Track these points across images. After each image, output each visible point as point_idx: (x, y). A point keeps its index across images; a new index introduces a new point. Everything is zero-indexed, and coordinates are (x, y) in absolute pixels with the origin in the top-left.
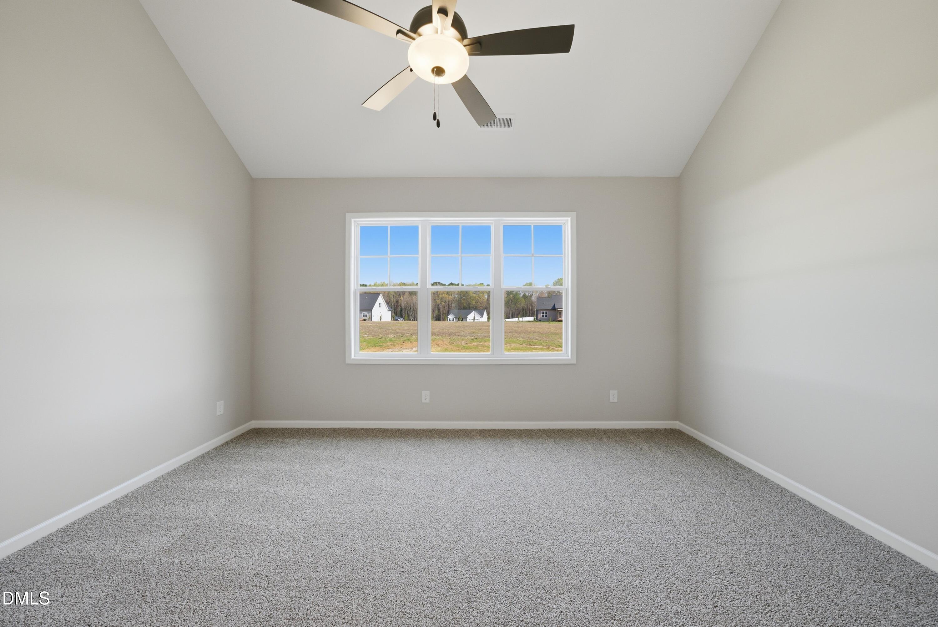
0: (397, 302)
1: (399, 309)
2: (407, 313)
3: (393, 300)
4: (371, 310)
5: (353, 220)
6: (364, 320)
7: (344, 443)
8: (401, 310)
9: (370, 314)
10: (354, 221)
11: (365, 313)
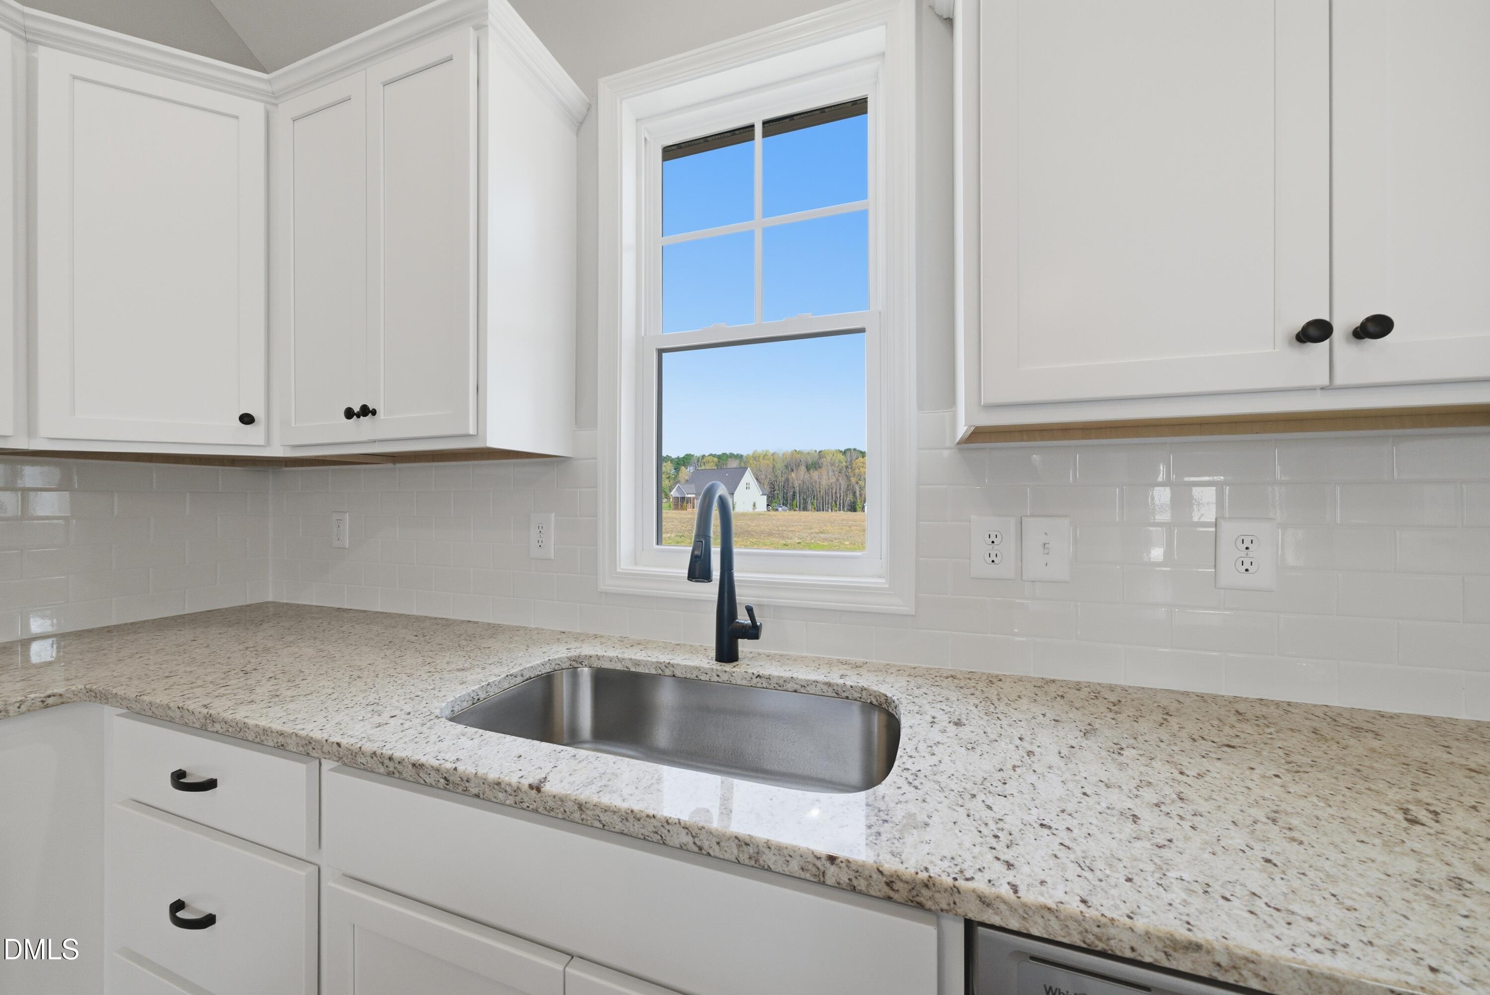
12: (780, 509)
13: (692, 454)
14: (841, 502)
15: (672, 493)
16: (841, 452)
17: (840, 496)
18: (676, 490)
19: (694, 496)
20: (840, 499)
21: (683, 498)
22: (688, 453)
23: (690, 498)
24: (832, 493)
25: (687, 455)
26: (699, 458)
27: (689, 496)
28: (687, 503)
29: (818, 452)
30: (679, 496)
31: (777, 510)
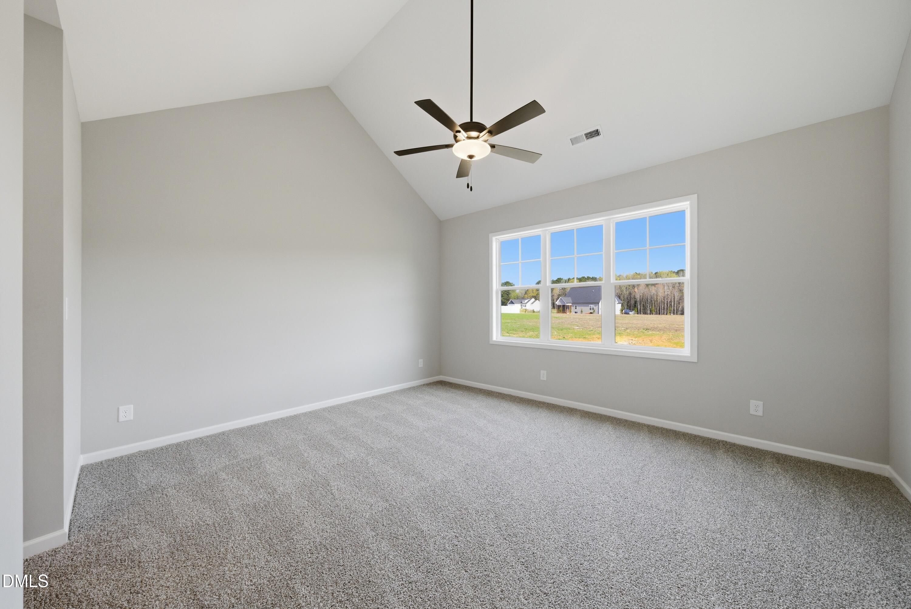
0: (630, 294)
1: (632, 302)
2: (643, 307)
3: (626, 293)
4: (598, 303)
5: (494, 238)
6: (591, 313)
7: (480, 398)
8: (636, 302)
9: (597, 306)
10: (496, 239)
11: (592, 306)
12: (630, 313)
13: (561, 278)
14: (675, 308)
15: (556, 303)
16: (674, 272)
17: (674, 304)
18: (559, 301)
19: (571, 304)
20: (674, 307)
21: (564, 306)
22: (559, 277)
23: (569, 305)
24: (667, 302)
25: (558, 279)
26: (566, 280)
27: (568, 304)
28: (567, 309)
29: (654, 273)
30: (561, 304)
31: (628, 314)
